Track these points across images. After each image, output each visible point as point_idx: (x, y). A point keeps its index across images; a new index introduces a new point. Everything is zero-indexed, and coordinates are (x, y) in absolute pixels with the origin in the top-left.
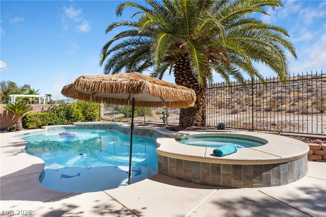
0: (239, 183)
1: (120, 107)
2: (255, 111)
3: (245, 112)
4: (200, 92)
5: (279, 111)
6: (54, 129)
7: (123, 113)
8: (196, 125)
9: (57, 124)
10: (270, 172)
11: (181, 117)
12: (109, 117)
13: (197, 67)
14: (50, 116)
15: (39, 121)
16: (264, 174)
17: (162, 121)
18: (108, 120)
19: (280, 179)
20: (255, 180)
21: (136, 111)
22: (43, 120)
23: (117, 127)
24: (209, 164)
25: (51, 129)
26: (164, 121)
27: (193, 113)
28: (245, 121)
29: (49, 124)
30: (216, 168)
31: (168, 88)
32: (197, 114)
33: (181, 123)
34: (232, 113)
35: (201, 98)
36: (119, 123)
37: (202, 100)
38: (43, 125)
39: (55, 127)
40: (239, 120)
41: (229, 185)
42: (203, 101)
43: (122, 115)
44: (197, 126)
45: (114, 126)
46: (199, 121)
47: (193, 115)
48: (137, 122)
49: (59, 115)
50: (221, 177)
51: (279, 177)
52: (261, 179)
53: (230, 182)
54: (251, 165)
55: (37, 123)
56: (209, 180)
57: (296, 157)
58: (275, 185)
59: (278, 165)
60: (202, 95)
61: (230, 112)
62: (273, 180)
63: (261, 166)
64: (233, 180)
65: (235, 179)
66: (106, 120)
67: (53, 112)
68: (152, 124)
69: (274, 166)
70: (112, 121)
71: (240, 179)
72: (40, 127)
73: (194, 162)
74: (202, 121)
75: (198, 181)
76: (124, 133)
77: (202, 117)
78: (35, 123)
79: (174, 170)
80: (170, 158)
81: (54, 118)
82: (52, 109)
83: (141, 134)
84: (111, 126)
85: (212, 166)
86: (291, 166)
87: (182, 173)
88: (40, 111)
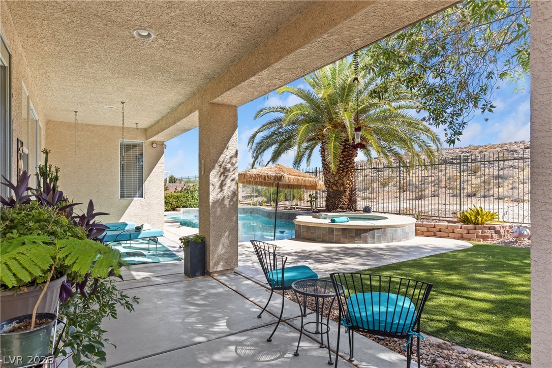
0: (345, 240)
1: (260, 187)
2: (451, 196)
3: (437, 198)
4: (346, 174)
5: (485, 196)
6: (188, 212)
7: (265, 196)
8: (341, 208)
9: (191, 207)
10: (367, 234)
11: (327, 200)
12: (248, 201)
13: (331, 156)
14: (184, 198)
15: (174, 203)
16: (363, 235)
17: (309, 204)
18: (248, 204)
19: (374, 239)
20: (356, 239)
21: (282, 193)
22: (177, 201)
23: (259, 211)
24: (327, 228)
25: (186, 212)
26: (311, 204)
27: (339, 196)
28: (420, 209)
29: (184, 207)
30: (331, 230)
31: (299, 177)
32: (343, 197)
33: (327, 206)
34: (416, 199)
35: (348, 180)
36: (262, 207)
37: (348, 182)
38: (177, 207)
39: (190, 210)
40: (414, 207)
41: (339, 242)
42: (350, 183)
43: (264, 199)
44: (343, 209)
45: (255, 211)
46: (345, 205)
47: (339, 197)
48: (282, 207)
49: (193, 197)
50: (334, 237)
51: (373, 237)
52: (361, 238)
53: (339, 240)
54: (354, 229)
55: (171, 204)
56: (327, 238)
57: (389, 226)
58: (370, 243)
59: (373, 229)
60: (349, 177)
61: (414, 198)
62: (369, 239)
63: (360, 229)
64: (341, 239)
65: (343, 238)
66: (245, 204)
67: (187, 193)
68: (299, 208)
69: (370, 230)
70: (253, 205)
71: (346, 238)
72: (174, 210)
73: (317, 227)
74: (349, 205)
75: (320, 240)
76: (267, 217)
77: (349, 200)
78: (170, 205)
79: (305, 233)
80: (303, 226)
81: (188, 200)
82: (185, 190)
83: (286, 219)
84: (252, 210)
85: (329, 229)
86: (384, 231)
87: (309, 235)
88: (173, 191)
